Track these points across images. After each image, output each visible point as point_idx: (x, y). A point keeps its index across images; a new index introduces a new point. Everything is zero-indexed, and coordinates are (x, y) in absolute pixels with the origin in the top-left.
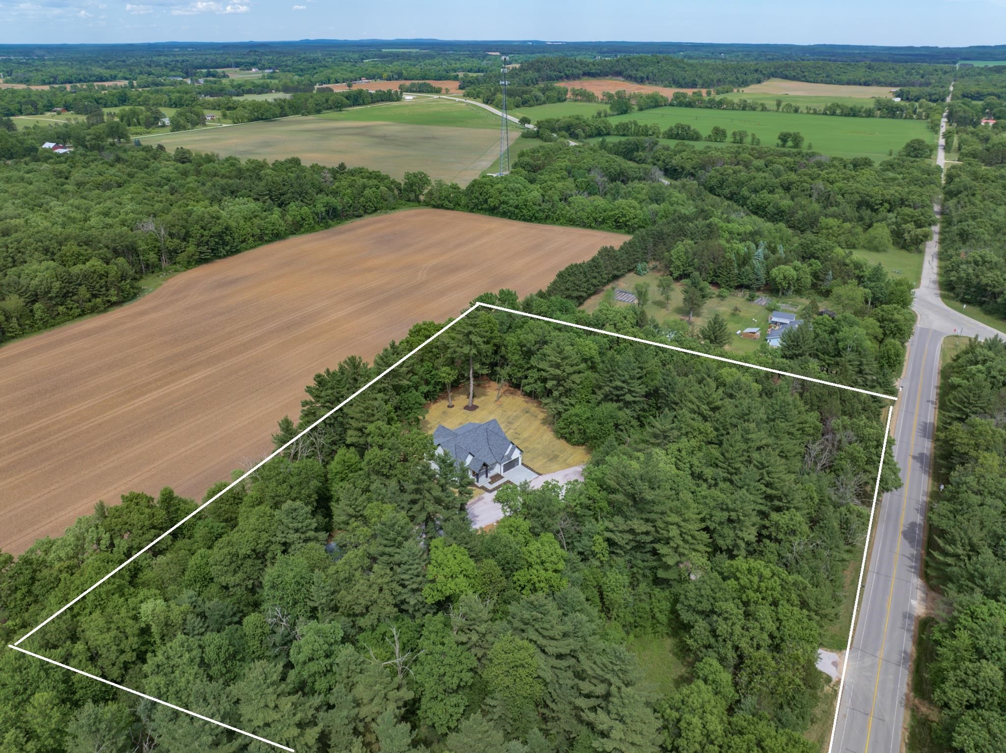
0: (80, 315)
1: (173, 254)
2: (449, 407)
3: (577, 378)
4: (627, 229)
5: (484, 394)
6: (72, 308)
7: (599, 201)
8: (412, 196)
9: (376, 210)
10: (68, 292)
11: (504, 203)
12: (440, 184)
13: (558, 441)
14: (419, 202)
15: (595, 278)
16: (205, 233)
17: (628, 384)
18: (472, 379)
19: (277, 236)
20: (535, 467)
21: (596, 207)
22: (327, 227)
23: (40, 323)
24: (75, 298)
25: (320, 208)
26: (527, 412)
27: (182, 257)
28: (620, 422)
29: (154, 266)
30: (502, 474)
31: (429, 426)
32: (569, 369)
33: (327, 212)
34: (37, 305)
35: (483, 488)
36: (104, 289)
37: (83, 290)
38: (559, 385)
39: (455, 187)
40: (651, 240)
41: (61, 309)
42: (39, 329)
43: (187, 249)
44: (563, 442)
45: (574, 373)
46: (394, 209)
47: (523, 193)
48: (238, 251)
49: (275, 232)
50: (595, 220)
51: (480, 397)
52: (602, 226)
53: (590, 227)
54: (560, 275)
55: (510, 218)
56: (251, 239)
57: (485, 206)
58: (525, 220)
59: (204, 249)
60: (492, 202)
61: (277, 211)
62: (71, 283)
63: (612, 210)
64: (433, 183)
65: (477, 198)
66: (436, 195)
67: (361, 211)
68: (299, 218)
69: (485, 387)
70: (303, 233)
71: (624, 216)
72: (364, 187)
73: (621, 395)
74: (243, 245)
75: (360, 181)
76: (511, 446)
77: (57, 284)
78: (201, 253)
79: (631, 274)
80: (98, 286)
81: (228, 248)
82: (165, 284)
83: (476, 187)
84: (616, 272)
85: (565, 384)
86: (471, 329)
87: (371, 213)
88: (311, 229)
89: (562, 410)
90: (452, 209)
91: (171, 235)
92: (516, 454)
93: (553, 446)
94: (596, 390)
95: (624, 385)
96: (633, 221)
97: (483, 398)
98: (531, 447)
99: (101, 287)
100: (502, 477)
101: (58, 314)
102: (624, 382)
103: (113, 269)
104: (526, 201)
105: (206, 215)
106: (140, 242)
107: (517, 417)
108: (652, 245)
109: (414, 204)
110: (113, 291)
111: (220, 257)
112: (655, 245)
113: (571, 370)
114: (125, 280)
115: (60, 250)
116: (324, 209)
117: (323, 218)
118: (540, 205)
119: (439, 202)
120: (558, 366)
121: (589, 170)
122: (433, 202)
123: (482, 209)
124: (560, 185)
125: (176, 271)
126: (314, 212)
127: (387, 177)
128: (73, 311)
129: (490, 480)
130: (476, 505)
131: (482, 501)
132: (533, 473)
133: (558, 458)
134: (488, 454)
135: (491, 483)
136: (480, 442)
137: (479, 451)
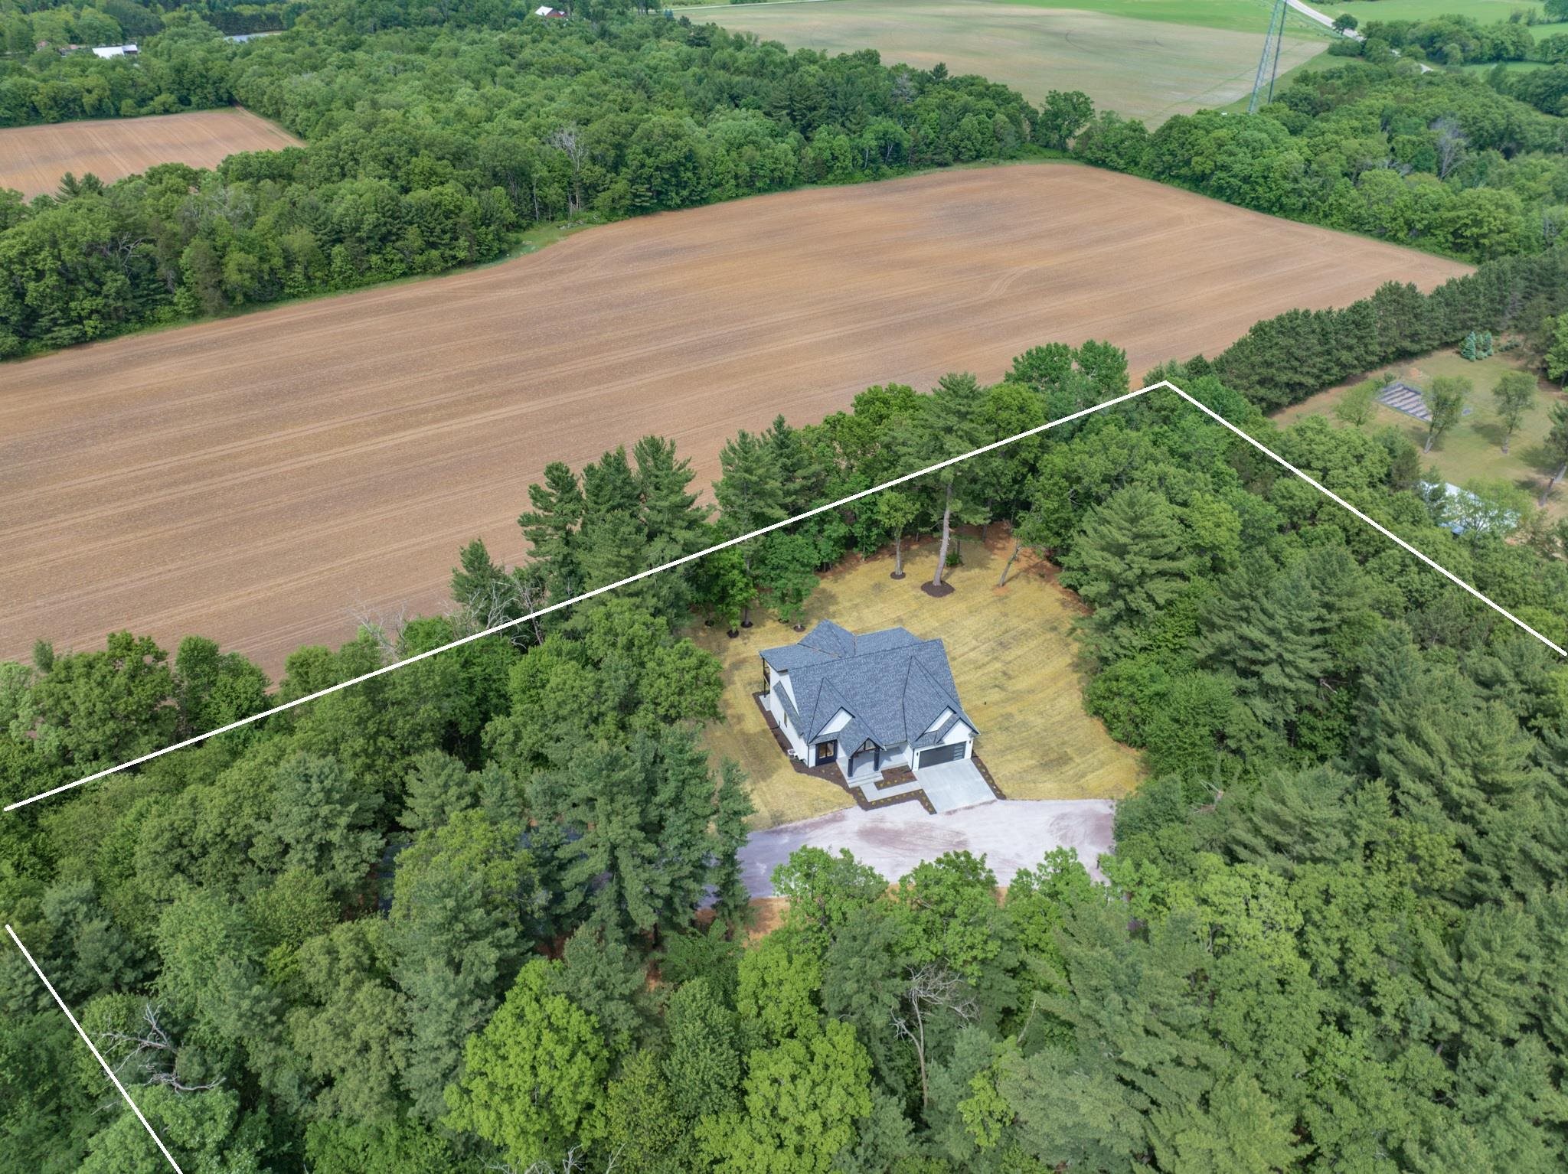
0: (404, 274)
1: (590, 190)
2: (894, 576)
3: (1161, 590)
4: (1477, 254)
5: (982, 565)
6: (392, 261)
7: (1429, 186)
8: (1054, 137)
9: (978, 157)
10: (389, 232)
11: (1224, 168)
12: (1109, 118)
13: (1087, 721)
14: (1064, 150)
15: (1350, 348)
16: (649, 161)
17: (1280, 639)
18: (946, 530)
19: (780, 183)
20: (1001, 771)
21: (1417, 198)
22: (877, 176)
23: (338, 279)
24: (398, 244)
25: (869, 140)
26: (1054, 629)
27: (602, 199)
28: (1230, 730)
29: (555, 209)
30: (915, 770)
31: (832, 609)
32: (1141, 563)
33: (883, 150)
34: (338, 249)
35: (857, 793)
36: (448, 236)
37: (412, 232)
38: (1114, 594)
39: (1136, 128)
40: (1522, 284)
41: (375, 259)
42: (337, 288)
43: (613, 186)
44: (1097, 726)
45: (1161, 573)
46: (1012, 158)
47: (1266, 152)
48: (703, 201)
49: (777, 174)
50: (1410, 225)
51: (970, 567)
52: (1421, 240)
53: (1394, 239)
54: (1259, 330)
55: (1229, 200)
56: (733, 182)
57: (1184, 171)
58: (1258, 208)
59: (642, 189)
60: (1199, 164)
61: (794, 136)
62: (395, 219)
63: (1454, 208)
64: (1098, 117)
65: (1172, 154)
66: (1098, 138)
67: (948, 156)
68: (827, 155)
69: (992, 549)
70: (830, 183)
71: (1477, 223)
72: (965, 110)
73: (1254, 662)
74: (716, 192)
75: (963, 98)
76: (948, 714)
77: (371, 218)
78: (636, 196)
79: (1449, 354)
80: (438, 230)
81: (685, 193)
82: (562, 241)
83: (1175, 133)
84: (1407, 344)
85: (1129, 598)
87: (968, 162)
88: (847, 178)
89: (1110, 655)
90: (1122, 171)
91: (594, 159)
92: (959, 734)
93: (1071, 729)
94: (1204, 629)
95: (1267, 640)
96: (1497, 238)
97: (976, 571)
98: (1019, 718)
99: (444, 232)
100: (912, 778)
101: (370, 268)
102: (1272, 632)
103: (471, 203)
104: (1269, 168)
105: (657, 131)
106: (538, 164)
107: (1025, 636)
108: (1519, 295)
109: (1053, 153)
110: (462, 242)
111: (669, 208)
112: (1527, 297)
113: (1153, 567)
114: (488, 225)
115: (408, 162)
116: (874, 143)
117: (873, 161)
118: (1296, 180)
119: (1099, 154)
120: (1121, 551)
121: (1432, 121)
122: (1088, 154)
123: (1178, 177)
124: (1352, 144)
125: (589, 222)
126: (857, 147)
127: (1017, 97)
128: (393, 266)
129: (881, 778)
130: (819, 832)
131: (837, 825)
132: (987, 787)
133: (1066, 763)
134: (894, 718)
135: (879, 785)
136: (885, 685)
137: (874, 706)
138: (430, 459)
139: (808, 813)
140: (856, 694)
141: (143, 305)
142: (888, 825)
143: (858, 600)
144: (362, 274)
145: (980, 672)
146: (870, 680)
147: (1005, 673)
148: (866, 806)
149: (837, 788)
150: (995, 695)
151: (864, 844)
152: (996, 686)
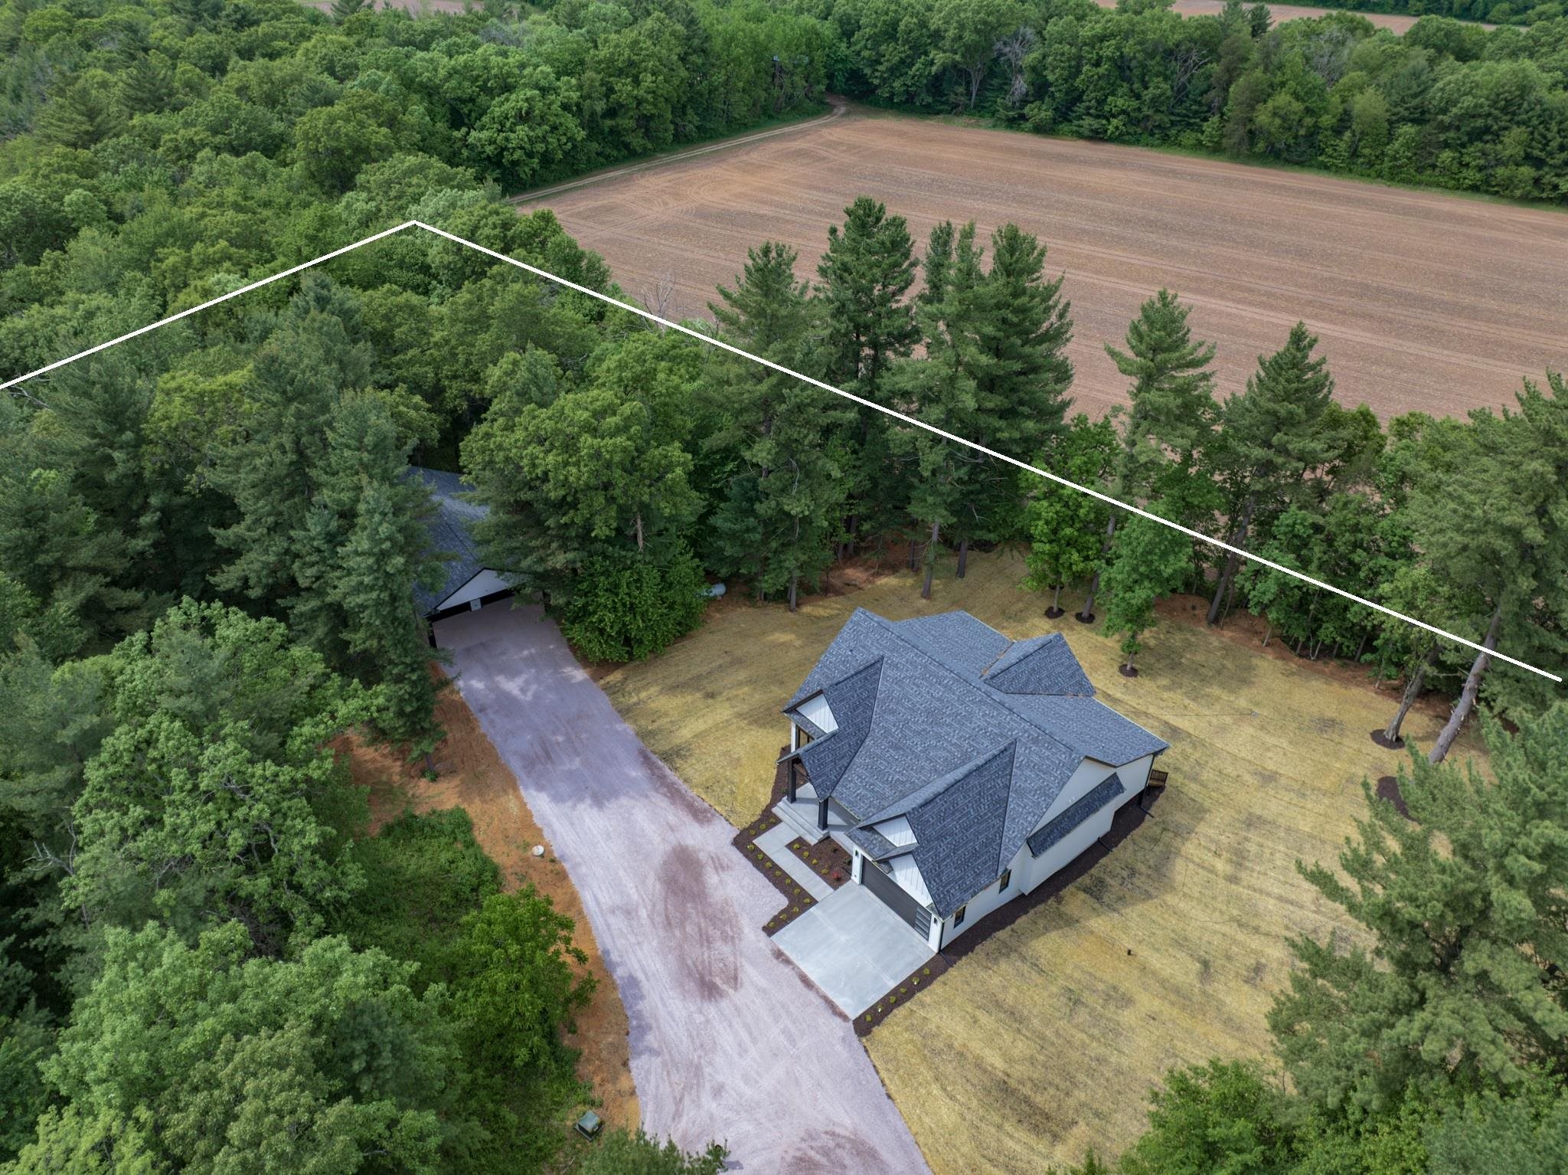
20: (943, 1017)
30: (854, 878)
34: (1406, 129)
98: (1127, 1018)
100: (833, 880)
129: (813, 840)
130: (661, 802)
131: (688, 819)
132: (873, 999)
135: (798, 846)
136: (939, 737)
139: (700, 781)
141: (1173, 123)
142: (712, 878)
143: (1265, 712)
146: (929, 713)
148: (743, 841)
149: (764, 796)
151: (657, 860)
152: (1206, 964)
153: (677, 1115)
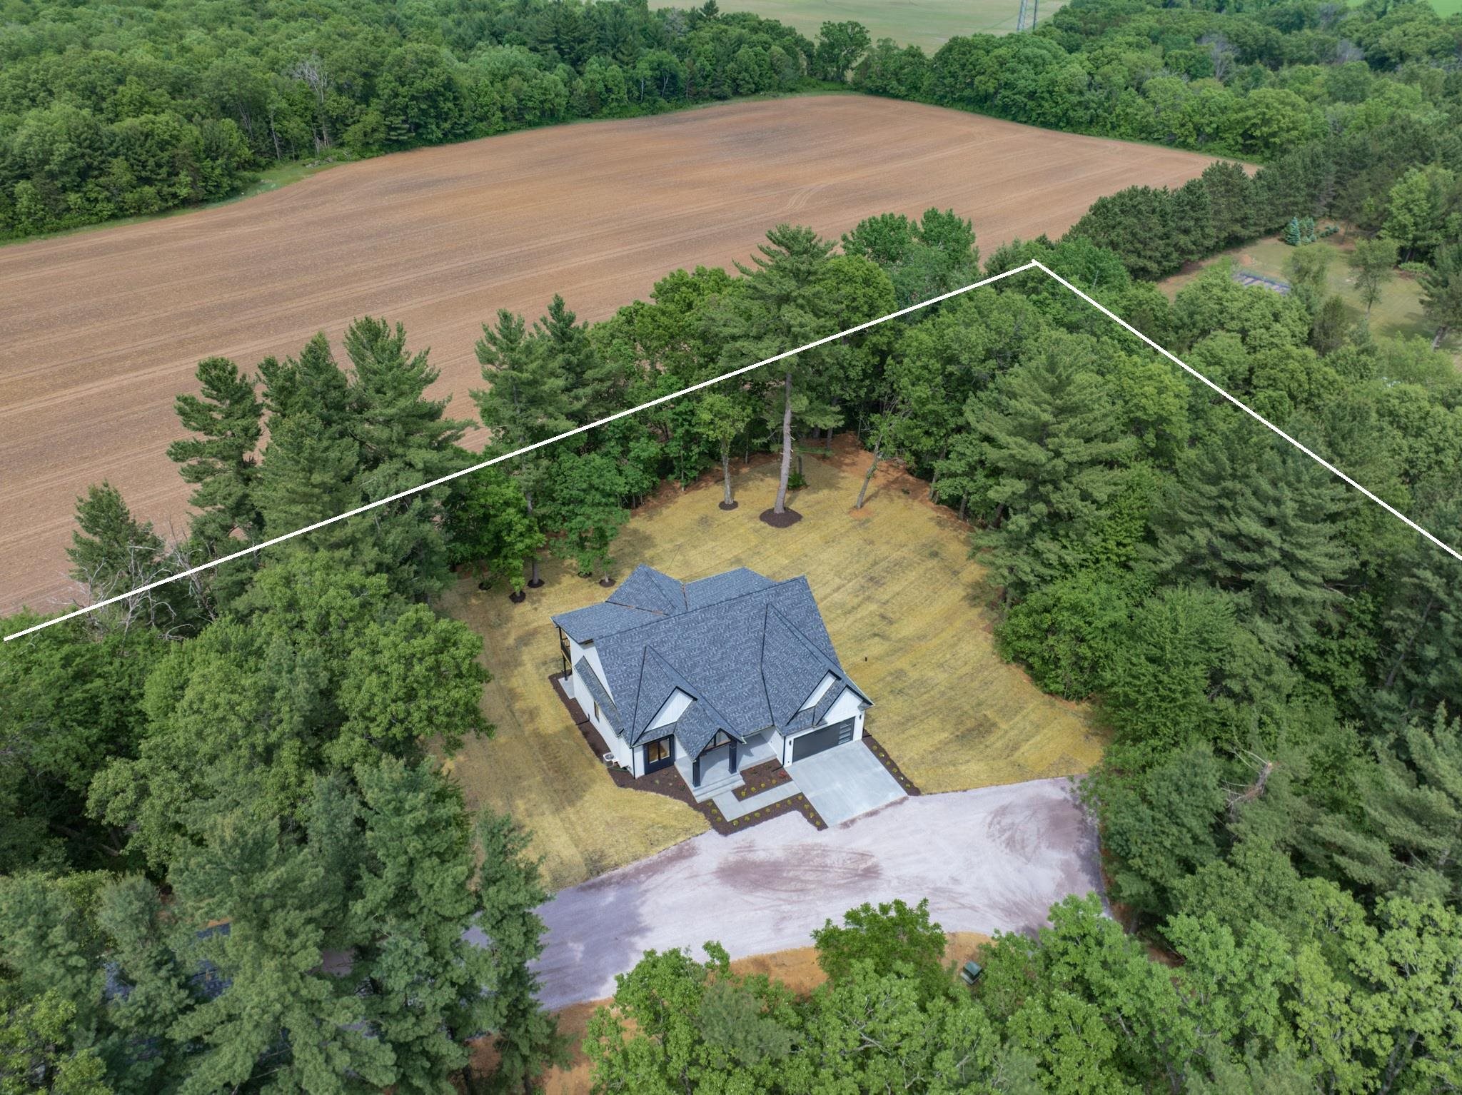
0: (113, 217)
1: (338, 124)
2: (723, 506)
3: (1099, 482)
4: (1267, 153)
5: (831, 484)
6: (96, 200)
7: (1212, 89)
8: (832, 70)
9: (756, 91)
10: (90, 166)
11: (1007, 85)
12: (886, 47)
13: (1003, 670)
14: (843, 82)
15: (1186, 232)
16: (401, 90)
17: (1287, 531)
18: (788, 440)
19: (549, 116)
20: (907, 752)
21: (1204, 101)
22: (654, 110)
23: (27, 222)
24: (102, 180)
25: (643, 69)
26: (935, 555)
27: (352, 134)
28: (1234, 666)
29: (299, 146)
30: (788, 765)
31: (648, 553)
32: (1075, 450)
33: (659, 81)
34: (22, 185)
35: (709, 809)
36: (164, 171)
37: (118, 166)
38: (1033, 495)
39: (914, 54)
40: (1334, 168)
41: (73, 198)
42: (27, 234)
43: (364, 118)
44: (1017, 677)
45: (1094, 462)
46: (792, 90)
47: (1049, 68)
48: (468, 136)
49: (547, 106)
50: (1198, 130)
51: (816, 489)
52: (1211, 145)
53: (1185, 145)
55: (1014, 119)
56: (499, 114)
57: (968, 92)
58: (1045, 125)
59: (397, 121)
60: (985, 84)
61: (562, 69)
62: (95, 150)
63: (1241, 109)
64: (874, 45)
65: (954, 75)
66: (876, 67)
67: (726, 89)
68: (600, 87)
69: (839, 465)
70: (606, 117)
71: (1266, 122)
72: (740, 42)
73: (1251, 567)
74: (482, 125)
75: (735, 31)
76: (829, 682)
77: (62, 148)
78: (391, 128)
79: (1272, 242)
80: (151, 162)
81: (447, 125)
82: (308, 179)
83: (955, 54)
84: (1237, 228)
85: (1055, 497)
86: (790, 285)
87: (747, 95)
88: (621, 112)
89: (1031, 578)
90: (904, 98)
91: (340, 90)
92: (846, 708)
93: (986, 683)
94: (1160, 531)
95: (1271, 535)
96: (1285, 136)
97: (823, 494)
98: (914, 675)
99: (159, 166)
100: (785, 778)
101: (68, 209)
102: (1270, 522)
103: (191, 132)
104: (1054, 83)
105: (409, 57)
106: (274, 94)
107: (899, 566)
108: (1332, 178)
109: (832, 86)
110: (184, 177)
111: (431, 143)
112: (1340, 182)
113: (1085, 452)
114: (214, 159)
115: (115, 92)
116: (649, 73)
117: (649, 93)
118: (1081, 93)
119: (879, 83)
120: (1040, 434)
122: (867, 83)
123: (961, 99)
124: (1132, 56)
125: (339, 159)
126: (631, 78)
127: (791, 31)
128: (99, 207)
129: (741, 783)
130: (659, 878)
131: (685, 863)
132: (892, 780)
133: (989, 732)
134: (752, 694)
135: (739, 794)
137: (722, 679)
138: (122, 413)
139: (641, 849)
140: (695, 666)
142: (760, 856)
143: (680, 541)
144: (59, 216)
145: (851, 618)
146: (713, 643)
147: (883, 617)
148: (725, 828)
149: (679, 805)
150: (876, 648)
151: (728, 890)
152: (875, 635)
153: (973, 908)
